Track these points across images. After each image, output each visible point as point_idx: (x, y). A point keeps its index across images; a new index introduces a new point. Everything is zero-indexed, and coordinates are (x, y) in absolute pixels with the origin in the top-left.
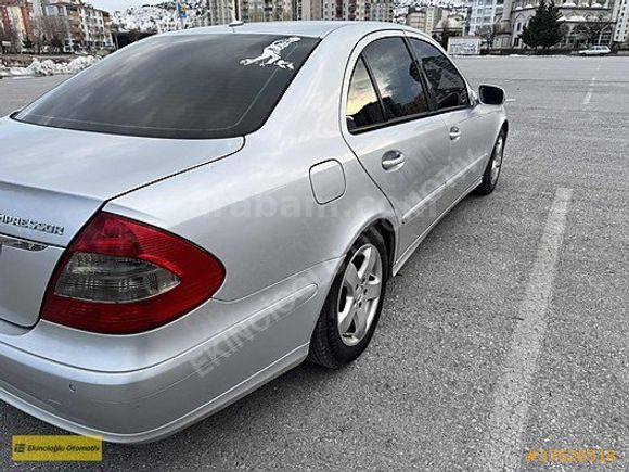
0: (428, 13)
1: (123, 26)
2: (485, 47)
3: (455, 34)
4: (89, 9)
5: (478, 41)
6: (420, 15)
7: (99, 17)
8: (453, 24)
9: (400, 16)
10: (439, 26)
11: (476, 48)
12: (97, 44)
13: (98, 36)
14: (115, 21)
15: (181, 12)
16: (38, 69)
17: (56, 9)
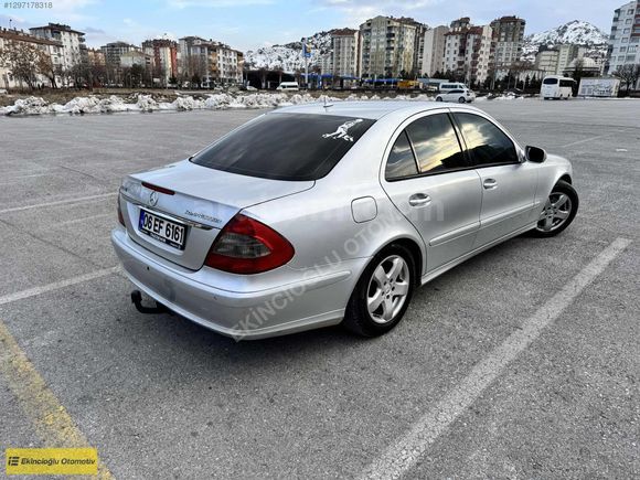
0: (562, 51)
1: (253, 64)
2: (625, 87)
3: (591, 74)
4: (226, 49)
5: (616, 82)
6: (552, 53)
7: (233, 57)
8: (589, 63)
9: (530, 53)
10: (572, 65)
11: (614, 89)
12: (230, 81)
13: (231, 74)
14: (247, 60)
15: (306, 52)
16: (182, 104)
17: (199, 49)
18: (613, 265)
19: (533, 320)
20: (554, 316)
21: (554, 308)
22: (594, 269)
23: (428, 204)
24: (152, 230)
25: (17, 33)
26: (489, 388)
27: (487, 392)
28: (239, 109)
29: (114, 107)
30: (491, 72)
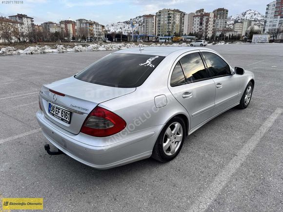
0: (244, 24)
1: (109, 31)
2: (272, 38)
3: (257, 33)
4: (97, 24)
5: (268, 36)
6: (240, 24)
7: (100, 28)
8: (256, 28)
9: (230, 24)
10: (249, 29)
11: (267, 39)
12: (99, 38)
13: (99, 35)
14: (106, 28)
15: (132, 25)
16: (77, 49)
17: (85, 24)
18: (277, 122)
19: (242, 151)
20: (252, 148)
21: (252, 144)
22: (268, 124)
23: (191, 97)
24: (55, 113)
25: (3, 18)
26: (224, 189)
27: (223, 191)
28: (102, 50)
29: (46, 51)
30: (214, 32)
